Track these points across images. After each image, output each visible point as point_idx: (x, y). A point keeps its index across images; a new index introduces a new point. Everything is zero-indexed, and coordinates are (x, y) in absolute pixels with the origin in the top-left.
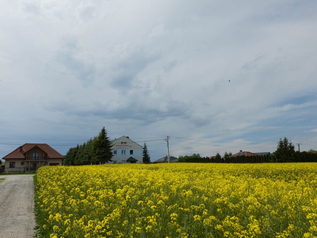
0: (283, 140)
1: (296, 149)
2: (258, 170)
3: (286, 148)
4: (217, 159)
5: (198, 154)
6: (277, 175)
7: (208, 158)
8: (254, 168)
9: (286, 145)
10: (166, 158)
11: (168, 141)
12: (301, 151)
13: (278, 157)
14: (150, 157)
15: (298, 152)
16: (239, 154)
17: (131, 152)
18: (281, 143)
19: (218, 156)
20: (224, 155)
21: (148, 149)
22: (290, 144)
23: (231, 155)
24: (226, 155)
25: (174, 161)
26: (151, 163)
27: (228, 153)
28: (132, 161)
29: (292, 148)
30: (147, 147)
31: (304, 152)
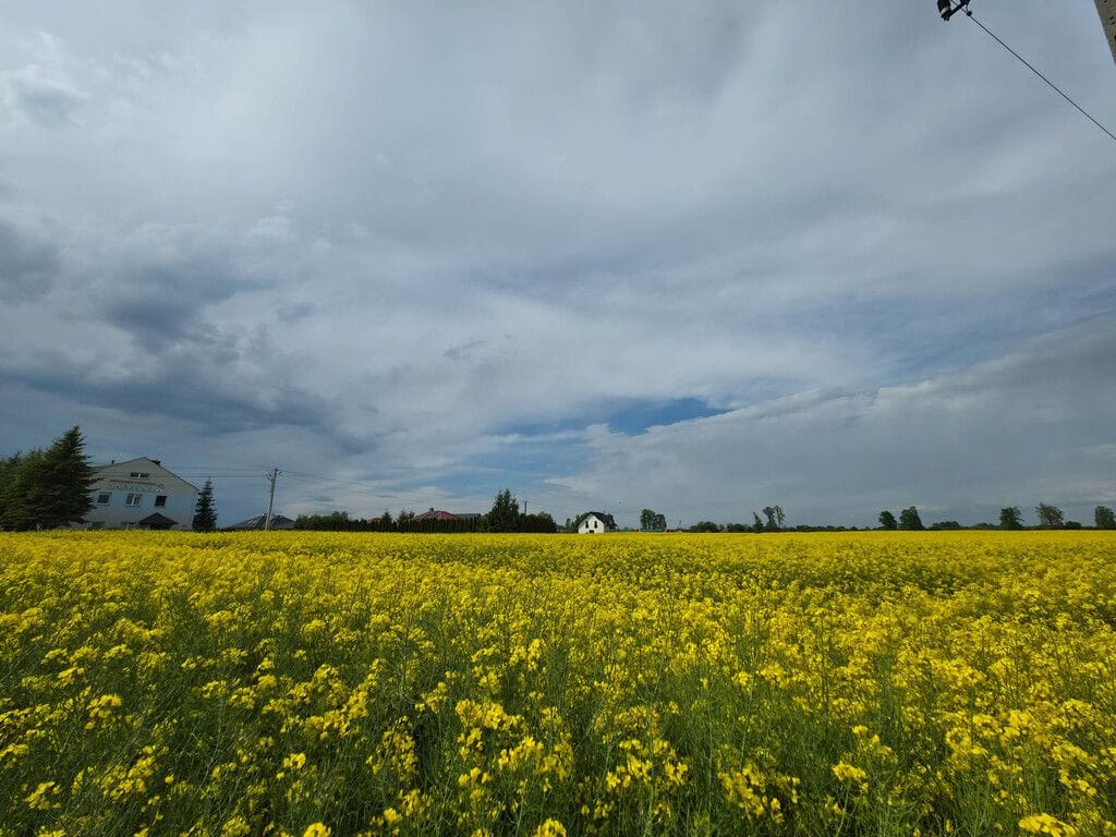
0: (503, 493)
1: (521, 511)
2: (450, 547)
3: (506, 508)
4: (384, 525)
5: (344, 513)
6: (482, 555)
7: (364, 522)
8: (446, 542)
9: (507, 503)
10: (264, 518)
11: (273, 481)
12: (528, 514)
13: (493, 524)
14: (218, 518)
15: (523, 515)
16: (428, 514)
17: (161, 501)
18: (500, 498)
19: (387, 518)
20: (398, 517)
21: (215, 495)
22: (514, 501)
23: (412, 516)
24: (403, 517)
25: (284, 526)
26: (214, 530)
27: (408, 512)
28: (158, 523)
29: (517, 507)
30: (213, 491)
31: (532, 516)
